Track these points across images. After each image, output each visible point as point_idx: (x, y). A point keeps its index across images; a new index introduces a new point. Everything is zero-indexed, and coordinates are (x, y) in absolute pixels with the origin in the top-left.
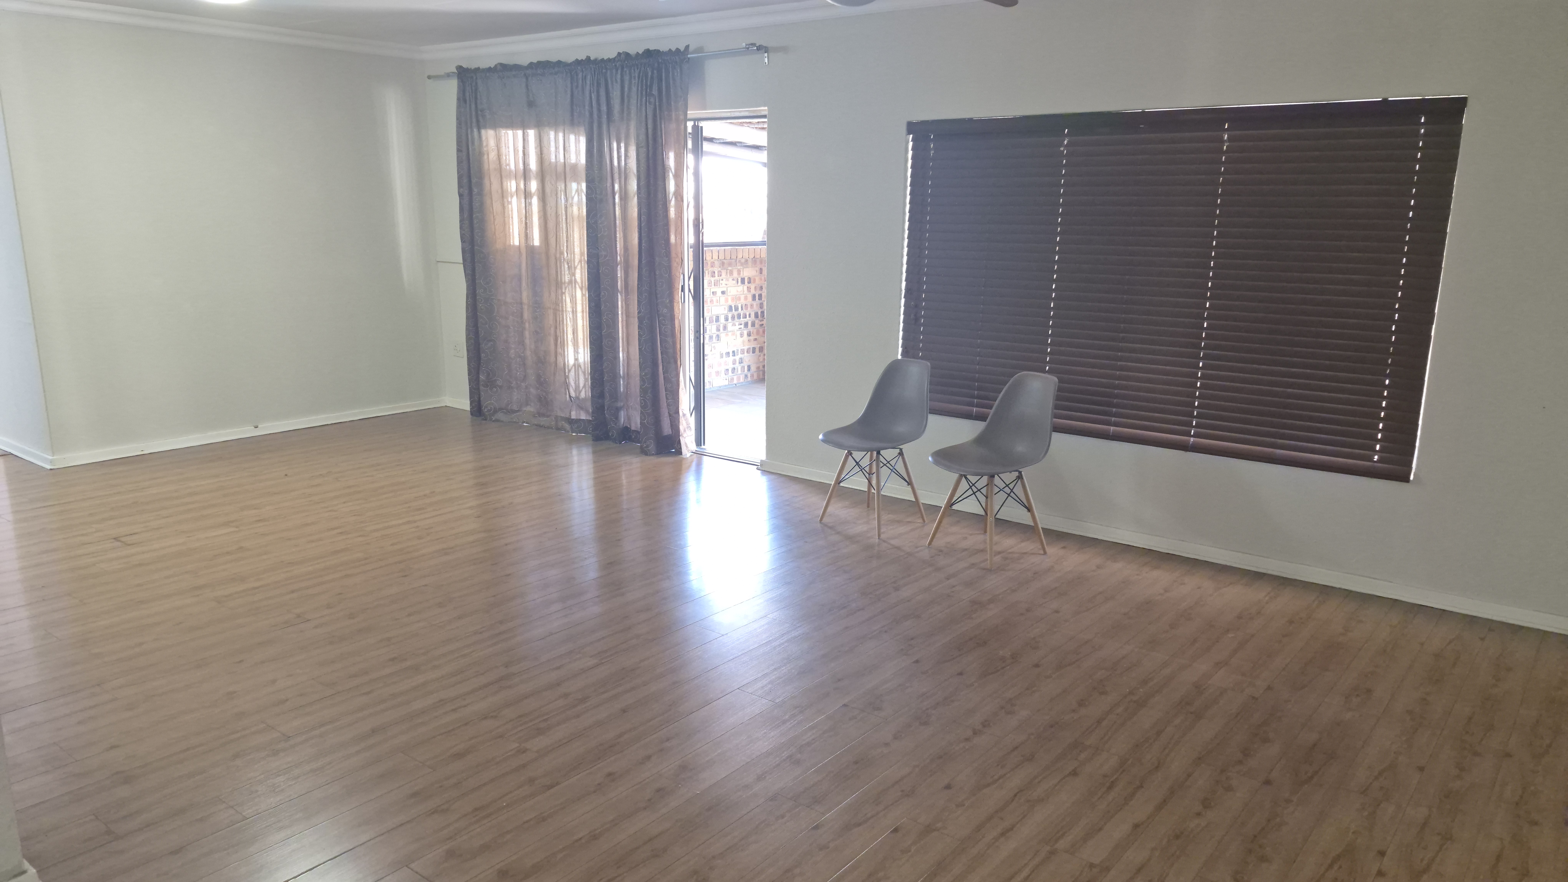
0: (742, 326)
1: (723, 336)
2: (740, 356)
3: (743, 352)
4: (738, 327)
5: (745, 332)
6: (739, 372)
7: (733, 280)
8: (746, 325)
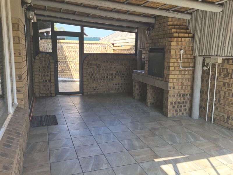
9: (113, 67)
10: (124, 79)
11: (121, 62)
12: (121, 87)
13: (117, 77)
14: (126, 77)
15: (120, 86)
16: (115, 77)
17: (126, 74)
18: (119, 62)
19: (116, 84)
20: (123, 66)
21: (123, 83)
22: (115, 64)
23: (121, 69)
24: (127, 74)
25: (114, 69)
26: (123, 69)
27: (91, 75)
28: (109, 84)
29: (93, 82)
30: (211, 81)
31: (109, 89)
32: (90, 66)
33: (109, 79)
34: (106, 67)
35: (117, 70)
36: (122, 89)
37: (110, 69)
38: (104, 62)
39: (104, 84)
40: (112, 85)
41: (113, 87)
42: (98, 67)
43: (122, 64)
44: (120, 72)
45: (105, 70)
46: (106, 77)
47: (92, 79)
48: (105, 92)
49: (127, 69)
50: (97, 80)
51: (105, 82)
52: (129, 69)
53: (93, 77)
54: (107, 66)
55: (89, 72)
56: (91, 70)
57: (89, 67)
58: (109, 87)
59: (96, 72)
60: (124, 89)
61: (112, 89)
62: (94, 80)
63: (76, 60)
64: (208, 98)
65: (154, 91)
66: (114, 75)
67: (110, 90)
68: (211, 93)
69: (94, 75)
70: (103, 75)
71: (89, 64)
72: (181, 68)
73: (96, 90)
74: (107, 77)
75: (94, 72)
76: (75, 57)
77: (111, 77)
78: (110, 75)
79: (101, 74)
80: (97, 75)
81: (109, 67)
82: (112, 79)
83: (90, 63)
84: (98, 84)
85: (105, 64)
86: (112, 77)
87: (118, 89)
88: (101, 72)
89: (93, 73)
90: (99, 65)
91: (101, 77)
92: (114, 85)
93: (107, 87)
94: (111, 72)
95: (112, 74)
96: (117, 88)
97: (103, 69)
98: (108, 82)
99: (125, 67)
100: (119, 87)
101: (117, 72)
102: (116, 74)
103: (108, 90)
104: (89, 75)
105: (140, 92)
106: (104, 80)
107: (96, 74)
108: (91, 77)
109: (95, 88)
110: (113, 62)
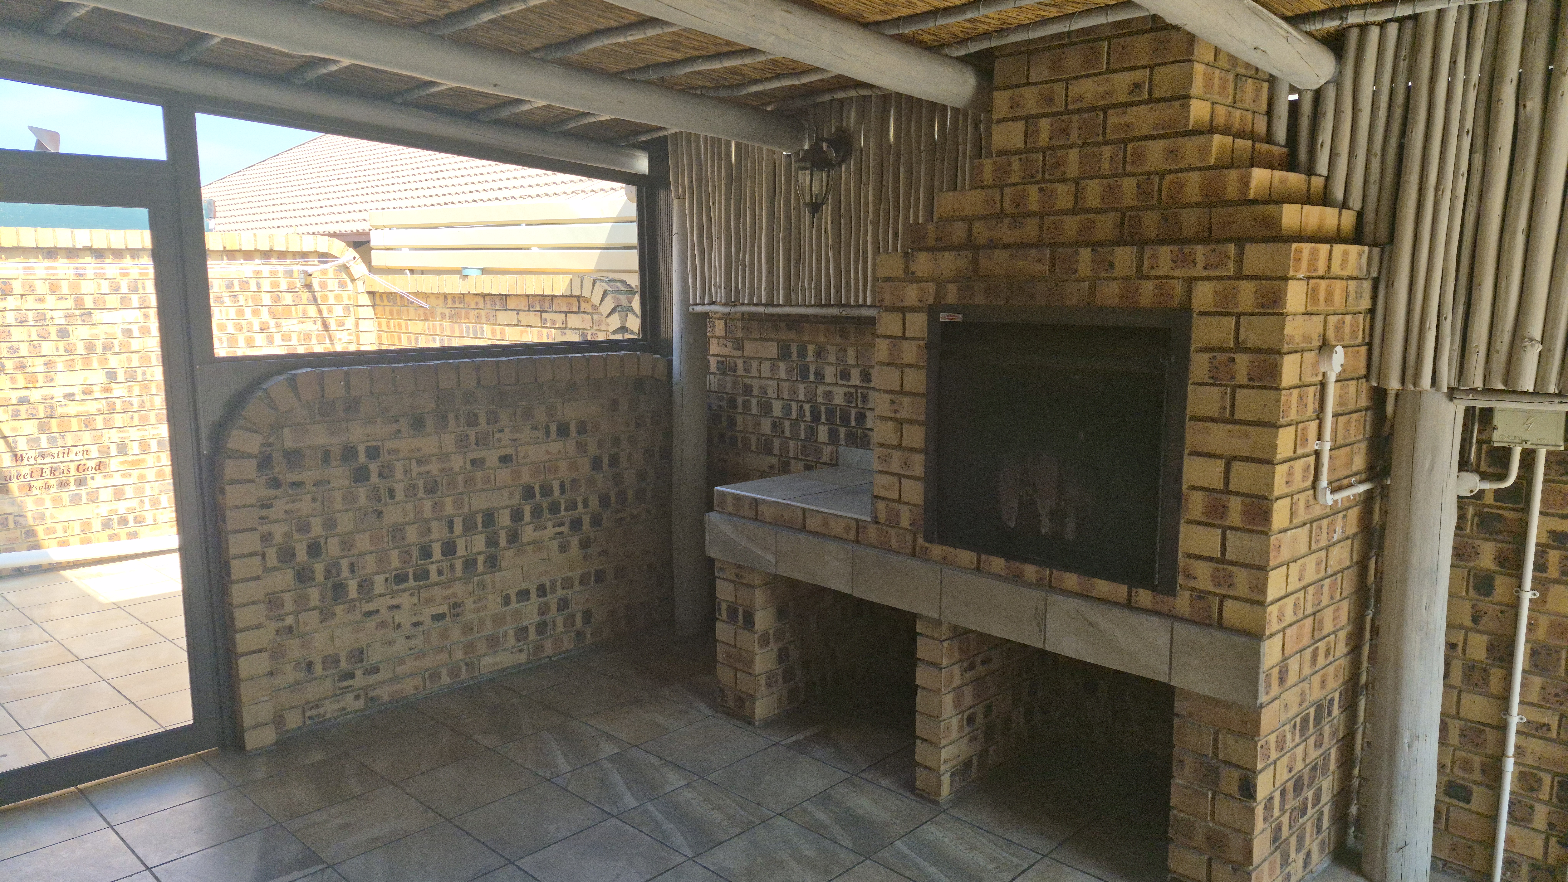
0: (565, 529)
1: (508, 557)
2: (560, 593)
3: (568, 583)
4: (550, 531)
5: (575, 541)
6: (560, 628)
7: (535, 428)
8: (576, 524)
9: (491, 458)
10: (585, 544)
11: (551, 412)
12: (563, 604)
13: (528, 533)
14: (596, 521)
15: (552, 599)
16: (514, 537)
17: (594, 502)
18: (540, 416)
19: (524, 595)
20: (571, 445)
21: (577, 574)
22: (507, 435)
23: (555, 469)
24: (604, 500)
25: (504, 475)
26: (573, 466)
27: (302, 556)
28: (469, 605)
29: (326, 614)
30: (1538, 583)
31: (469, 647)
32: (293, 477)
33: (470, 564)
34: (434, 468)
35: (526, 477)
36: (570, 621)
37: (469, 481)
38: (418, 424)
39: (426, 615)
40: (494, 604)
41: (499, 620)
42: (360, 475)
43: (563, 430)
44: (546, 491)
45: (431, 489)
46: (437, 549)
47: (314, 595)
48: (435, 675)
49: (596, 463)
50: (365, 586)
51: (438, 592)
52: (614, 460)
53: (319, 569)
54: (443, 457)
55: (279, 531)
56: (305, 506)
57: (275, 483)
58: (468, 629)
59: (345, 522)
60: (587, 616)
61: (494, 642)
62: (339, 589)
64: (1515, 721)
66: (504, 519)
67: (481, 648)
68: (1537, 681)
69: (334, 548)
70: (412, 535)
71: (279, 466)
72: (1330, 499)
73: (359, 681)
74: (449, 549)
75: (330, 524)
77: (479, 543)
78: (469, 527)
79: (397, 532)
80: (363, 542)
81: (457, 462)
82: (493, 562)
83: (289, 444)
84: (370, 624)
85: (428, 444)
86: (492, 542)
87: (542, 627)
88: (392, 515)
89: (317, 529)
90: (373, 453)
91: (395, 555)
92: (506, 600)
93: (456, 633)
94: (480, 502)
95: (489, 518)
96: (531, 618)
97: (410, 491)
98: (459, 590)
99: (581, 447)
101: (528, 493)
102: (517, 516)
103: (459, 654)
104: (287, 554)
106: (421, 575)
107: (347, 544)
108: (303, 576)
109: (344, 665)
110: (493, 418)
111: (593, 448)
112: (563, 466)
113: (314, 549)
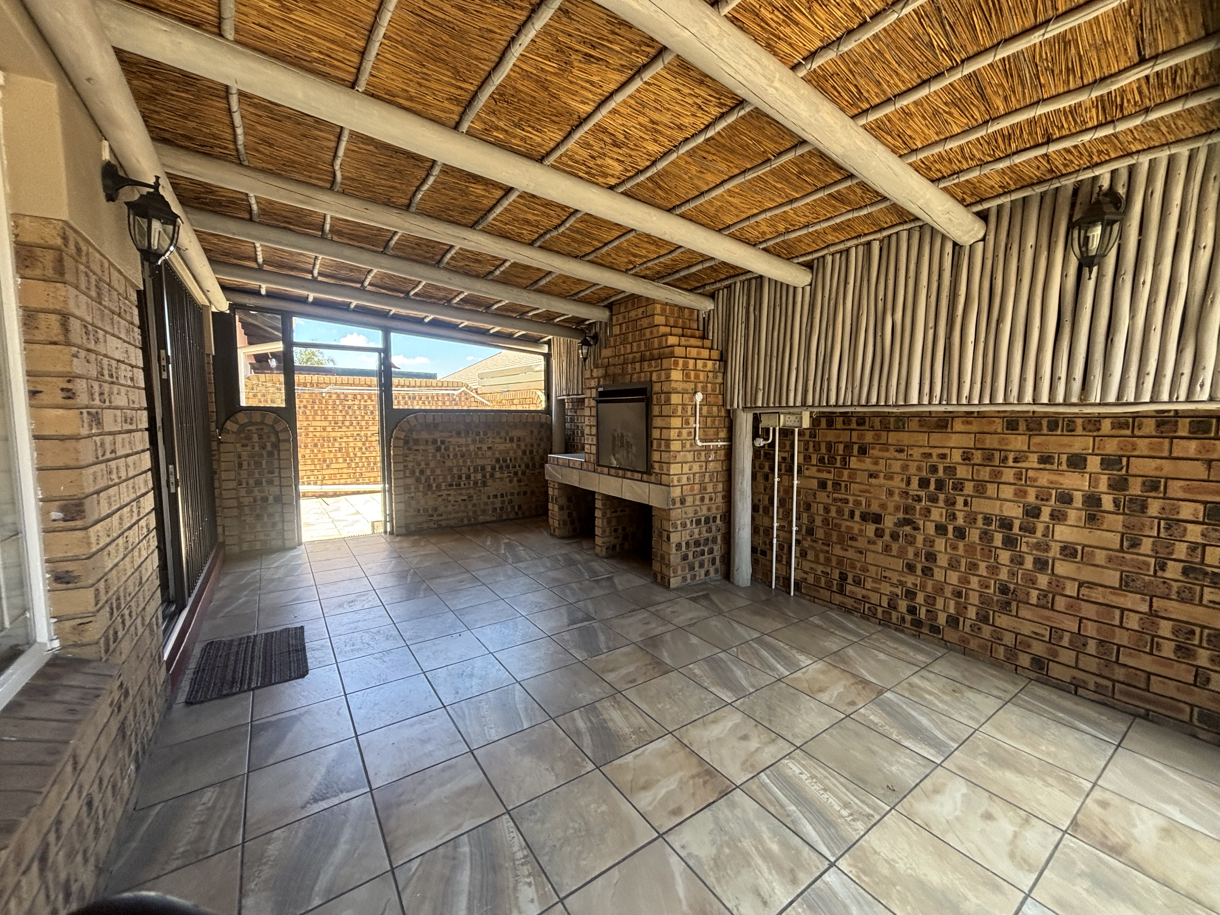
0: (511, 475)
1: (490, 482)
2: (509, 497)
3: (512, 494)
4: (506, 475)
5: (515, 479)
7: (501, 438)
8: (516, 474)
9: (485, 447)
10: (519, 481)
11: (507, 433)
12: (511, 501)
13: (498, 475)
14: (524, 473)
15: (506, 499)
16: (492, 476)
17: (523, 466)
18: (503, 434)
19: (495, 496)
20: (514, 445)
21: (516, 492)
22: (490, 440)
23: (508, 453)
24: (527, 466)
25: (489, 454)
26: (515, 452)
27: (417, 474)
28: (475, 497)
29: (425, 494)
30: (780, 476)
31: (475, 512)
32: (415, 448)
33: (476, 483)
34: (464, 449)
35: (497, 455)
36: (513, 507)
37: (476, 454)
38: (459, 434)
39: (459, 498)
40: (484, 498)
41: (486, 504)
42: (438, 449)
43: (511, 440)
44: (505, 461)
45: (462, 456)
46: (464, 476)
47: (421, 487)
48: (462, 520)
49: (524, 452)
50: (439, 486)
51: (464, 491)
52: (531, 452)
53: (423, 479)
54: (467, 445)
55: (410, 465)
56: (419, 458)
57: (410, 449)
58: (474, 505)
59: (432, 464)
60: (520, 507)
61: (484, 512)
62: (430, 486)
63: (369, 434)
64: (776, 525)
65: (616, 511)
66: (489, 469)
67: (479, 513)
68: (781, 510)
69: (428, 472)
70: (455, 471)
71: (411, 443)
72: (699, 443)
73: (435, 518)
74: (468, 477)
75: (427, 464)
76: (363, 423)
77: (479, 476)
78: (476, 471)
79: (450, 469)
80: (438, 472)
81: (472, 448)
82: (484, 484)
83: (415, 436)
84: (440, 499)
85: (462, 441)
86: (484, 476)
87: (502, 509)
88: (449, 463)
89: (423, 465)
90: (443, 442)
91: (449, 477)
92: (489, 497)
93: (470, 506)
94: (480, 462)
95: (483, 468)
96: (498, 505)
97: (455, 456)
98: (472, 491)
99: (519, 446)
100: (503, 502)
101: (498, 460)
102: (493, 468)
103: (471, 514)
104: (413, 473)
105: (570, 515)
106: (459, 485)
107: (433, 471)
108: (418, 480)
109: (430, 512)
110: (485, 434)
111: (523, 447)
112: (511, 452)
113: (422, 472)
